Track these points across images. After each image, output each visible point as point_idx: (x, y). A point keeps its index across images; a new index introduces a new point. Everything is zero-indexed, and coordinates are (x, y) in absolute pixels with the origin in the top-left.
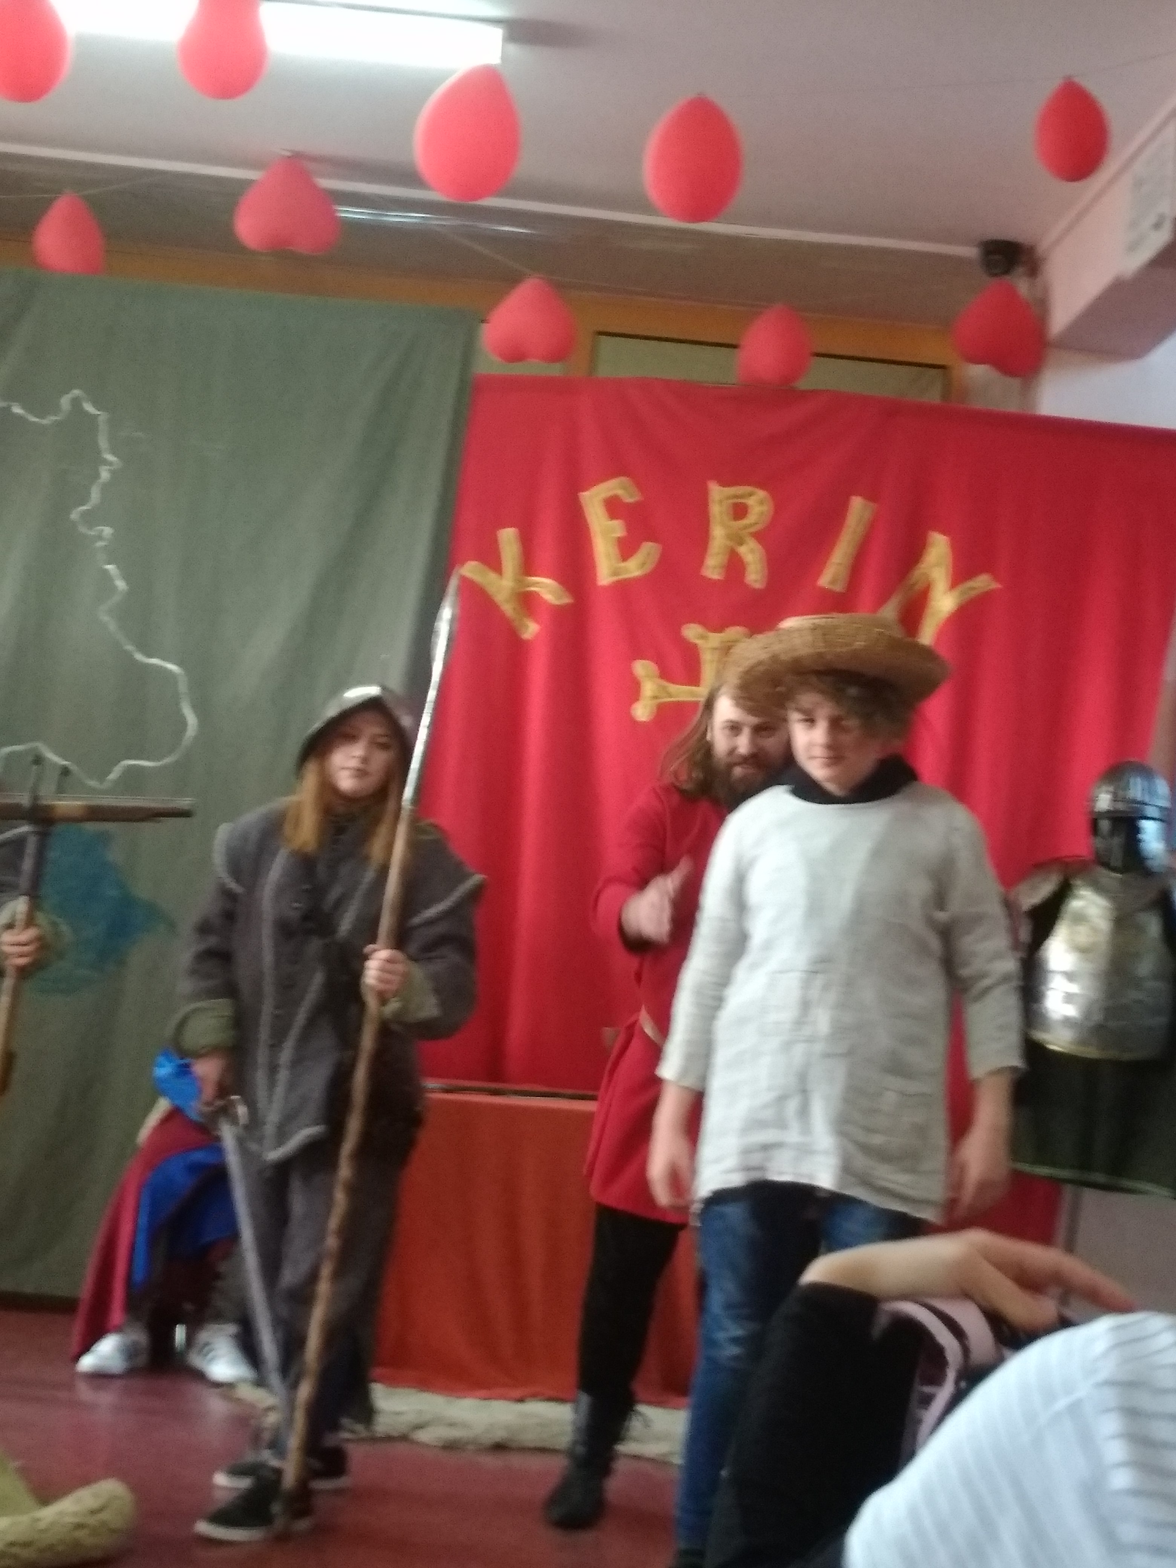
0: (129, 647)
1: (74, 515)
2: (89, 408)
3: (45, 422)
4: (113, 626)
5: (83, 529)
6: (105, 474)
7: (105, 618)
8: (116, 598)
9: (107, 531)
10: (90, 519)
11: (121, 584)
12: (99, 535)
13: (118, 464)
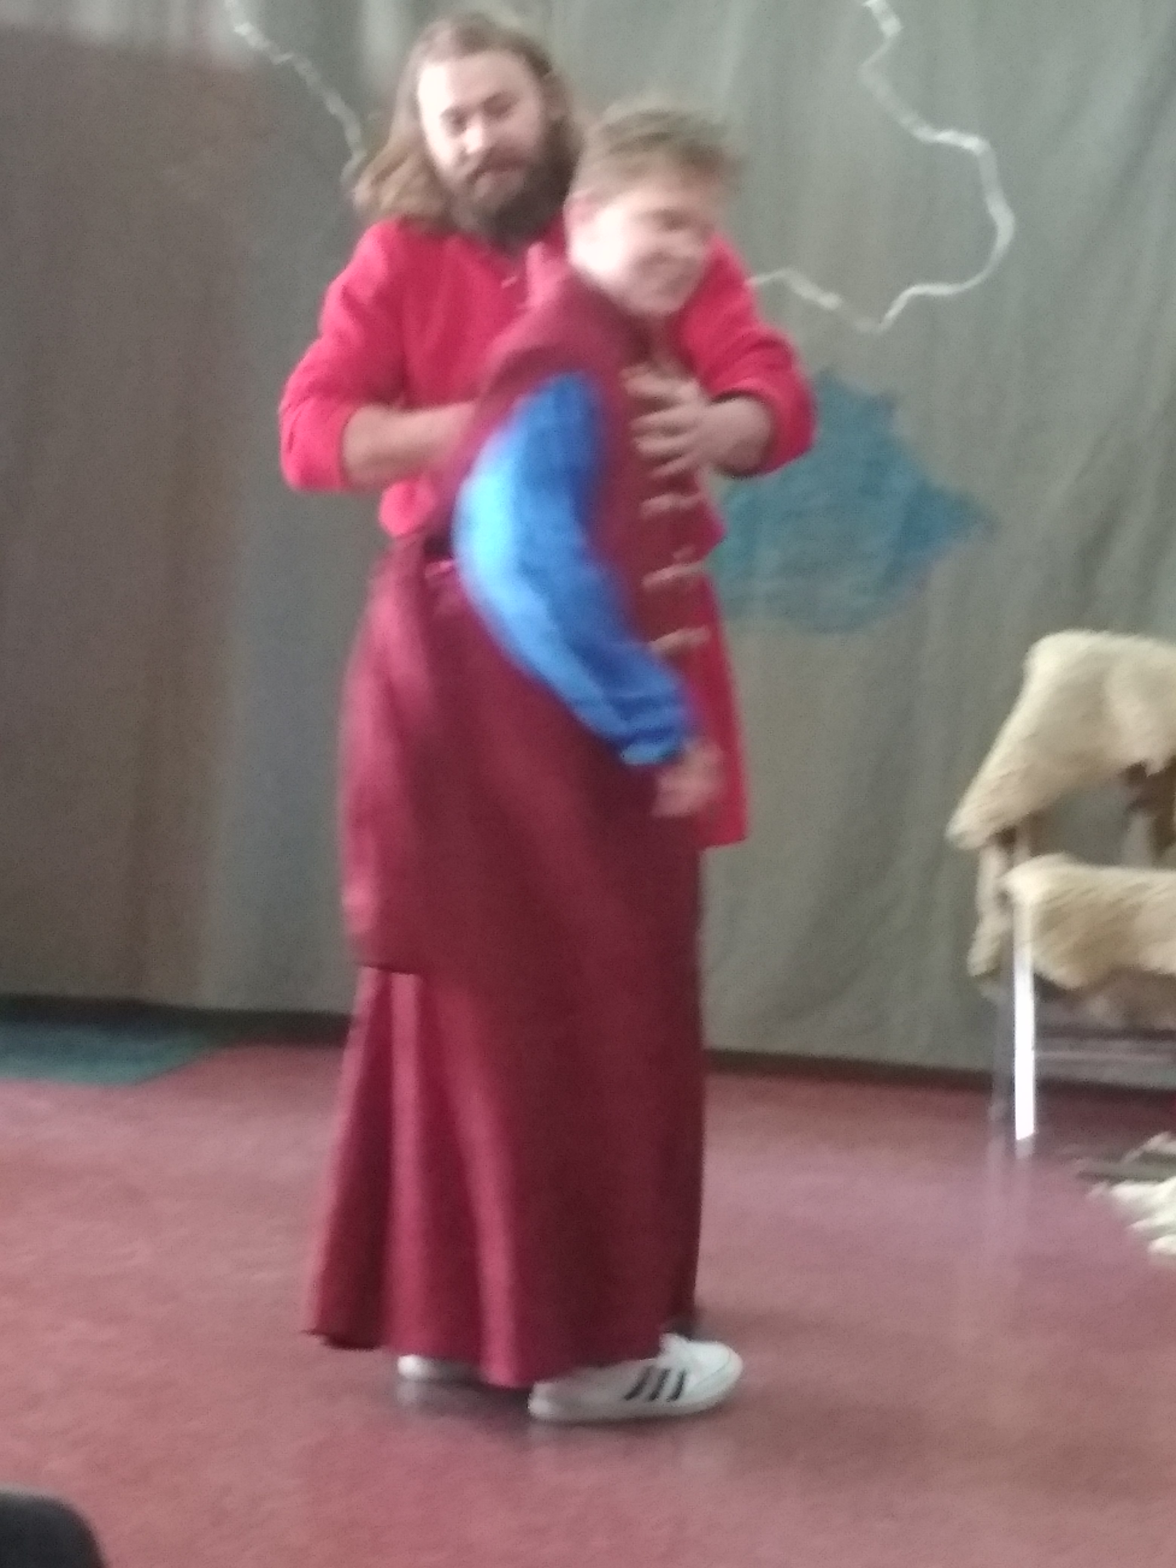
0: (907, 119)
4: (883, 90)
7: (873, 81)
8: (885, 49)
11: (890, 27)
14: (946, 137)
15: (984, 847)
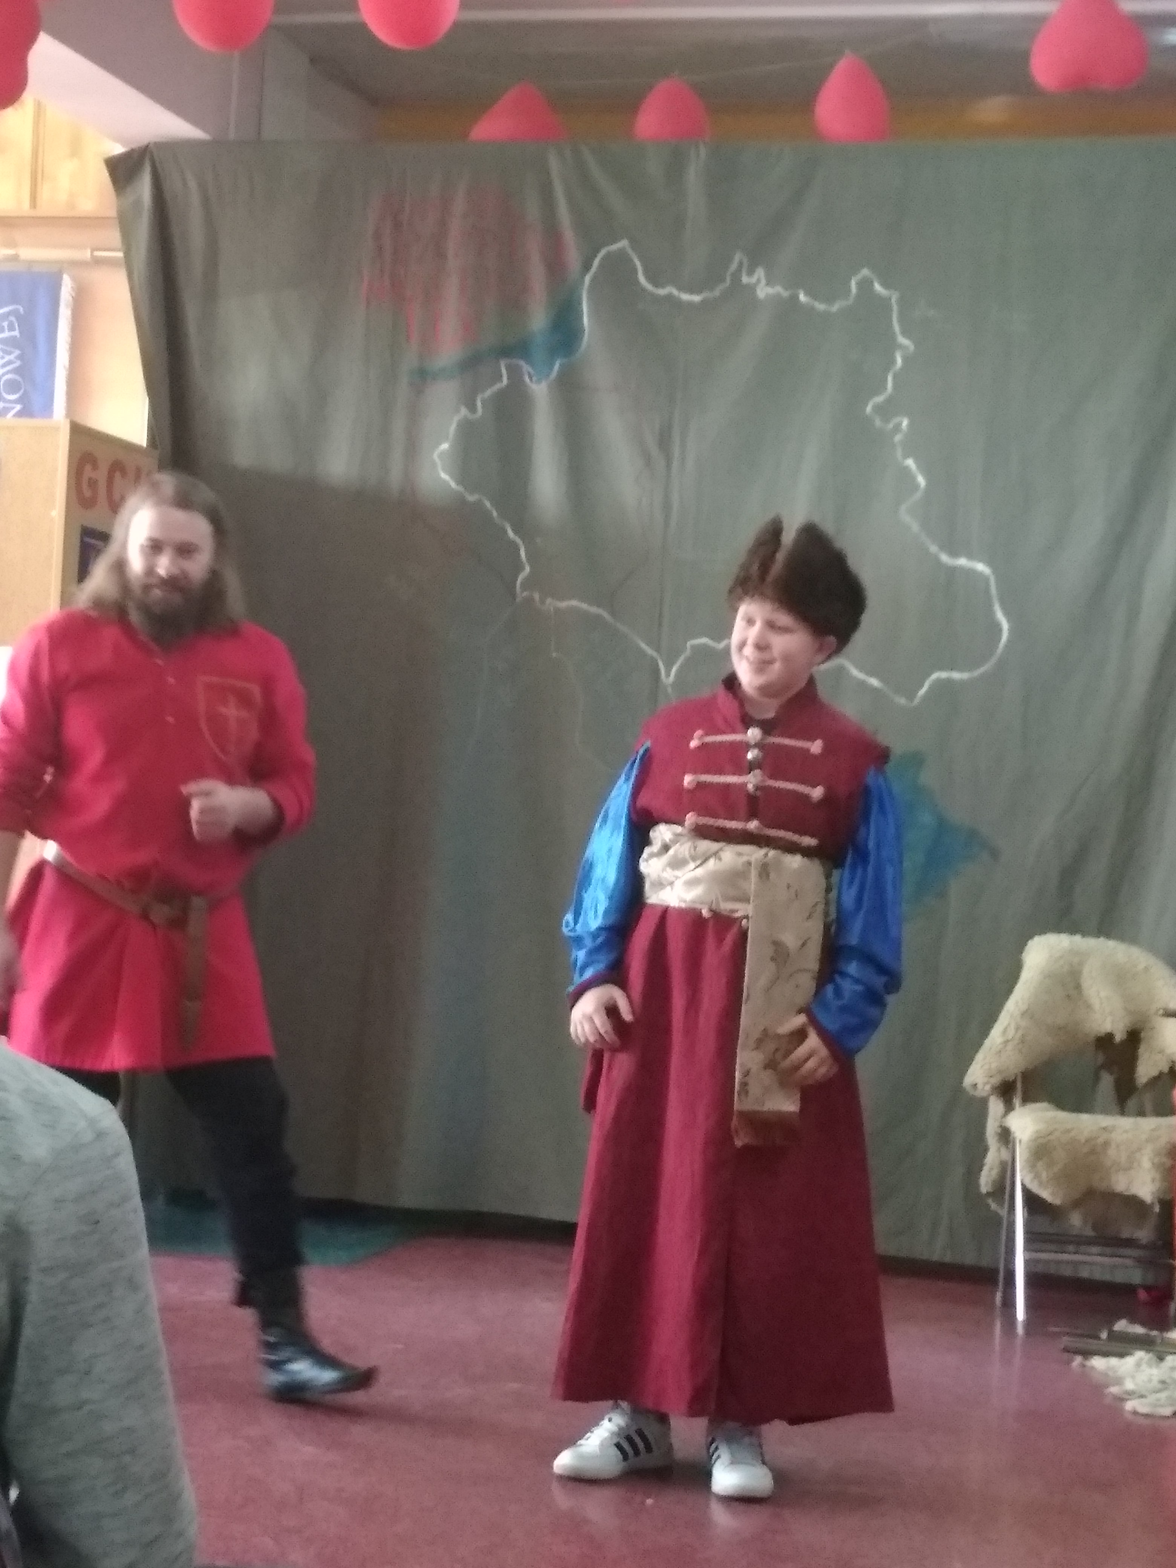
0: (934, 549)
1: (869, 409)
2: (878, 287)
3: (835, 308)
4: (915, 527)
5: (878, 423)
6: (899, 361)
7: (908, 519)
8: (918, 495)
9: (905, 423)
10: (886, 411)
11: (921, 480)
12: (897, 428)
13: (912, 347)
14: (962, 562)
15: (989, 1096)
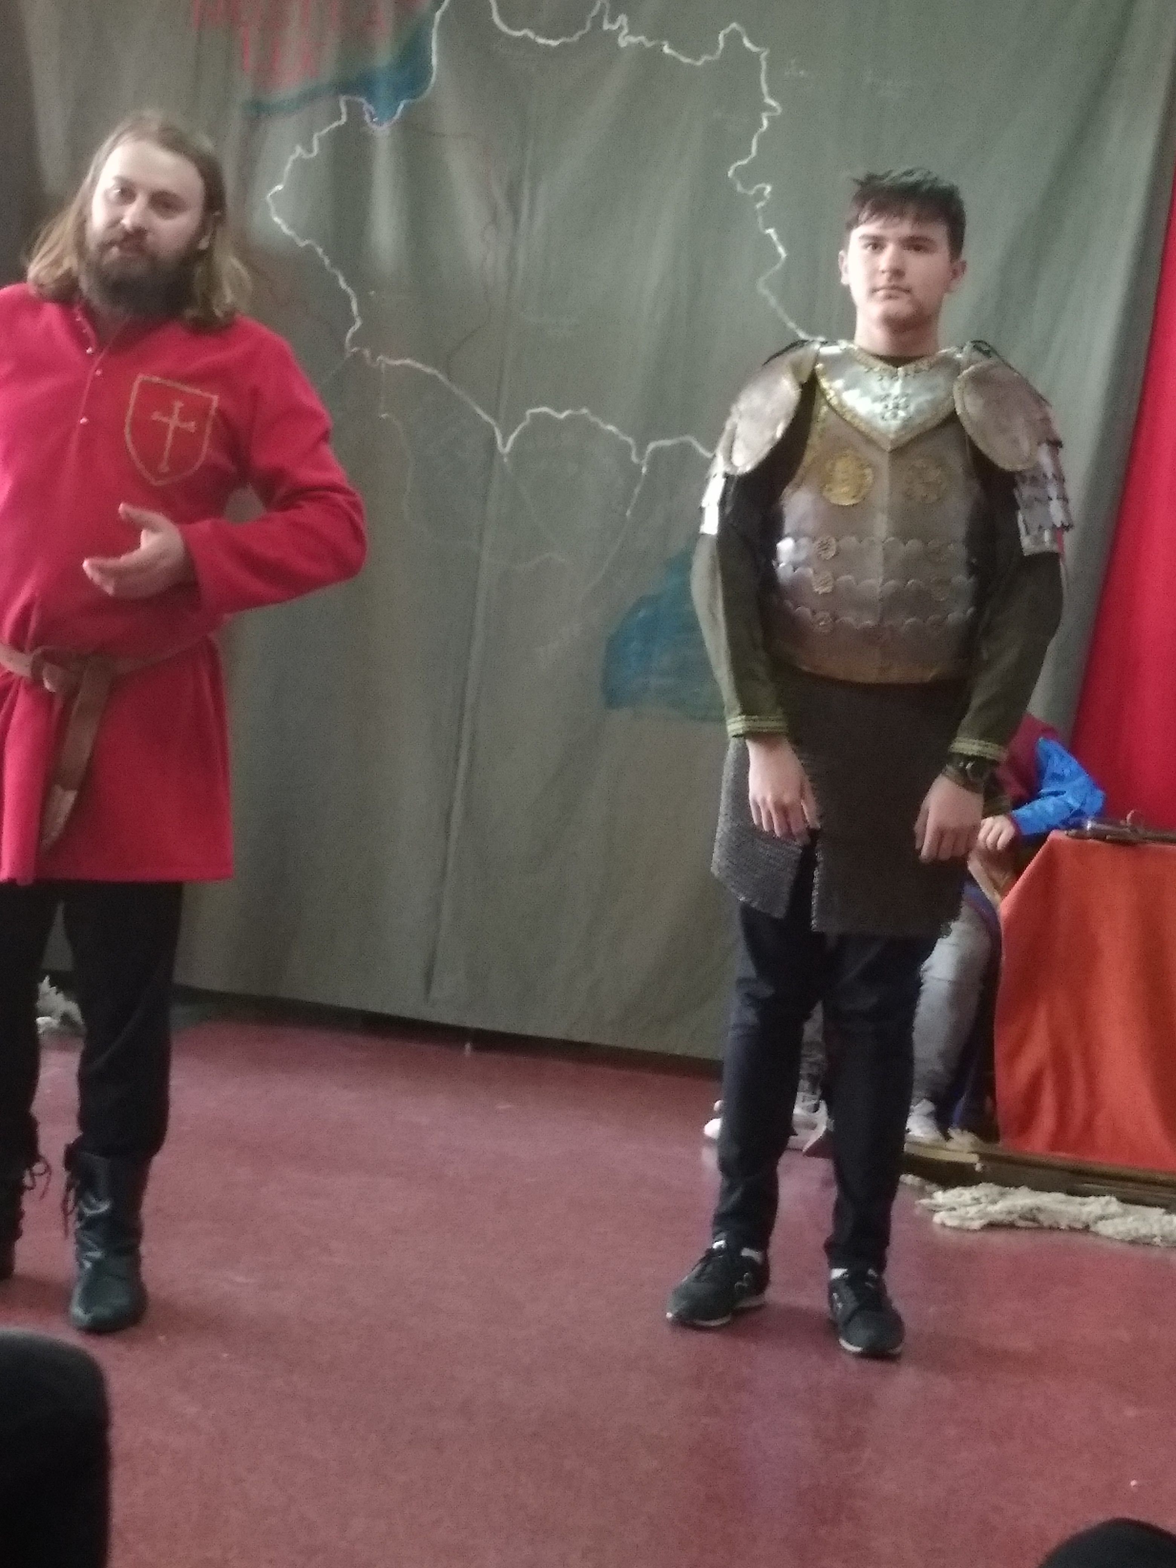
0: (791, 325)
1: (730, 173)
2: (747, 43)
3: (699, 63)
4: (773, 301)
5: (739, 188)
6: (765, 123)
7: (766, 292)
8: (778, 267)
9: (769, 189)
10: (749, 176)
11: (781, 250)
12: (759, 196)
13: (779, 110)
